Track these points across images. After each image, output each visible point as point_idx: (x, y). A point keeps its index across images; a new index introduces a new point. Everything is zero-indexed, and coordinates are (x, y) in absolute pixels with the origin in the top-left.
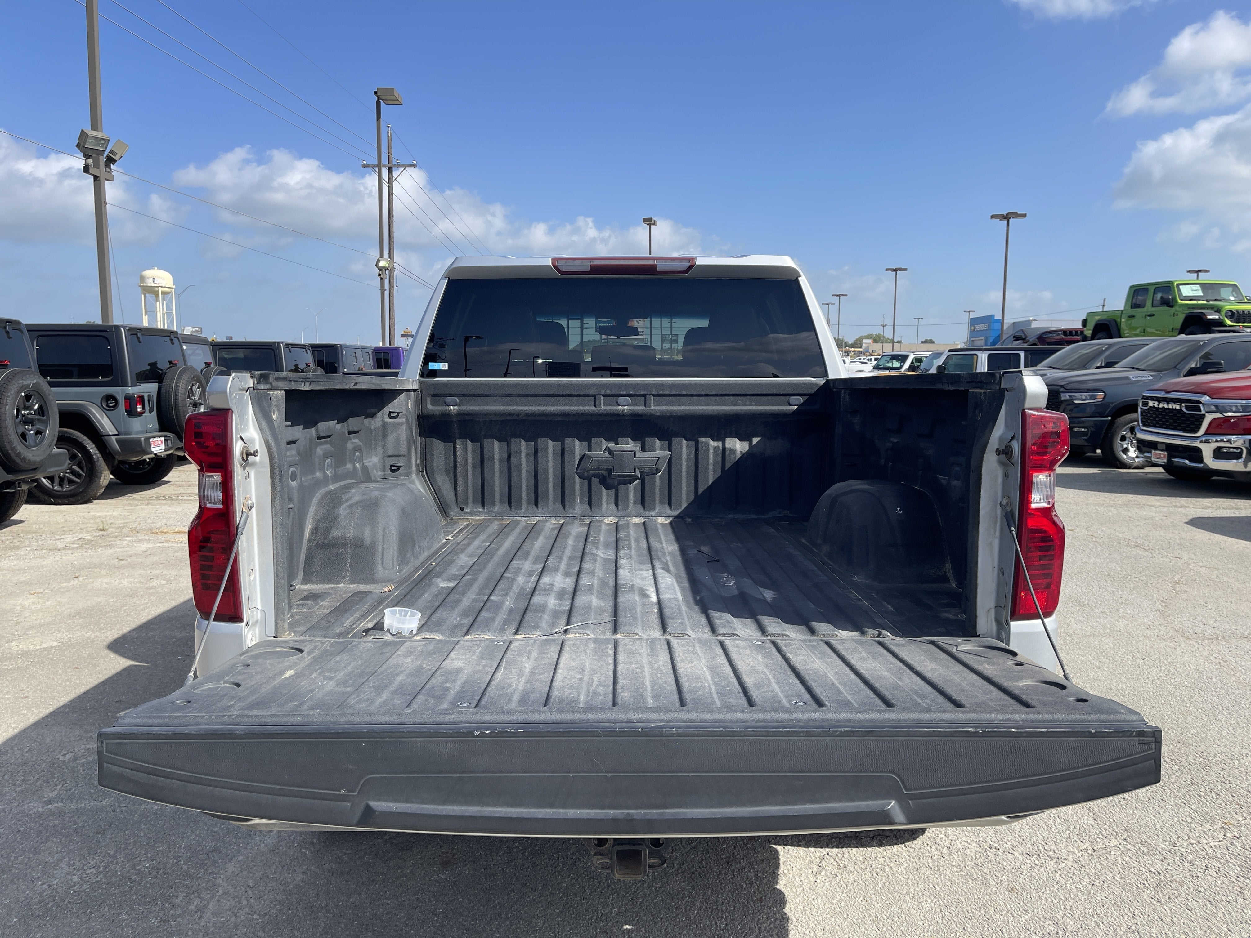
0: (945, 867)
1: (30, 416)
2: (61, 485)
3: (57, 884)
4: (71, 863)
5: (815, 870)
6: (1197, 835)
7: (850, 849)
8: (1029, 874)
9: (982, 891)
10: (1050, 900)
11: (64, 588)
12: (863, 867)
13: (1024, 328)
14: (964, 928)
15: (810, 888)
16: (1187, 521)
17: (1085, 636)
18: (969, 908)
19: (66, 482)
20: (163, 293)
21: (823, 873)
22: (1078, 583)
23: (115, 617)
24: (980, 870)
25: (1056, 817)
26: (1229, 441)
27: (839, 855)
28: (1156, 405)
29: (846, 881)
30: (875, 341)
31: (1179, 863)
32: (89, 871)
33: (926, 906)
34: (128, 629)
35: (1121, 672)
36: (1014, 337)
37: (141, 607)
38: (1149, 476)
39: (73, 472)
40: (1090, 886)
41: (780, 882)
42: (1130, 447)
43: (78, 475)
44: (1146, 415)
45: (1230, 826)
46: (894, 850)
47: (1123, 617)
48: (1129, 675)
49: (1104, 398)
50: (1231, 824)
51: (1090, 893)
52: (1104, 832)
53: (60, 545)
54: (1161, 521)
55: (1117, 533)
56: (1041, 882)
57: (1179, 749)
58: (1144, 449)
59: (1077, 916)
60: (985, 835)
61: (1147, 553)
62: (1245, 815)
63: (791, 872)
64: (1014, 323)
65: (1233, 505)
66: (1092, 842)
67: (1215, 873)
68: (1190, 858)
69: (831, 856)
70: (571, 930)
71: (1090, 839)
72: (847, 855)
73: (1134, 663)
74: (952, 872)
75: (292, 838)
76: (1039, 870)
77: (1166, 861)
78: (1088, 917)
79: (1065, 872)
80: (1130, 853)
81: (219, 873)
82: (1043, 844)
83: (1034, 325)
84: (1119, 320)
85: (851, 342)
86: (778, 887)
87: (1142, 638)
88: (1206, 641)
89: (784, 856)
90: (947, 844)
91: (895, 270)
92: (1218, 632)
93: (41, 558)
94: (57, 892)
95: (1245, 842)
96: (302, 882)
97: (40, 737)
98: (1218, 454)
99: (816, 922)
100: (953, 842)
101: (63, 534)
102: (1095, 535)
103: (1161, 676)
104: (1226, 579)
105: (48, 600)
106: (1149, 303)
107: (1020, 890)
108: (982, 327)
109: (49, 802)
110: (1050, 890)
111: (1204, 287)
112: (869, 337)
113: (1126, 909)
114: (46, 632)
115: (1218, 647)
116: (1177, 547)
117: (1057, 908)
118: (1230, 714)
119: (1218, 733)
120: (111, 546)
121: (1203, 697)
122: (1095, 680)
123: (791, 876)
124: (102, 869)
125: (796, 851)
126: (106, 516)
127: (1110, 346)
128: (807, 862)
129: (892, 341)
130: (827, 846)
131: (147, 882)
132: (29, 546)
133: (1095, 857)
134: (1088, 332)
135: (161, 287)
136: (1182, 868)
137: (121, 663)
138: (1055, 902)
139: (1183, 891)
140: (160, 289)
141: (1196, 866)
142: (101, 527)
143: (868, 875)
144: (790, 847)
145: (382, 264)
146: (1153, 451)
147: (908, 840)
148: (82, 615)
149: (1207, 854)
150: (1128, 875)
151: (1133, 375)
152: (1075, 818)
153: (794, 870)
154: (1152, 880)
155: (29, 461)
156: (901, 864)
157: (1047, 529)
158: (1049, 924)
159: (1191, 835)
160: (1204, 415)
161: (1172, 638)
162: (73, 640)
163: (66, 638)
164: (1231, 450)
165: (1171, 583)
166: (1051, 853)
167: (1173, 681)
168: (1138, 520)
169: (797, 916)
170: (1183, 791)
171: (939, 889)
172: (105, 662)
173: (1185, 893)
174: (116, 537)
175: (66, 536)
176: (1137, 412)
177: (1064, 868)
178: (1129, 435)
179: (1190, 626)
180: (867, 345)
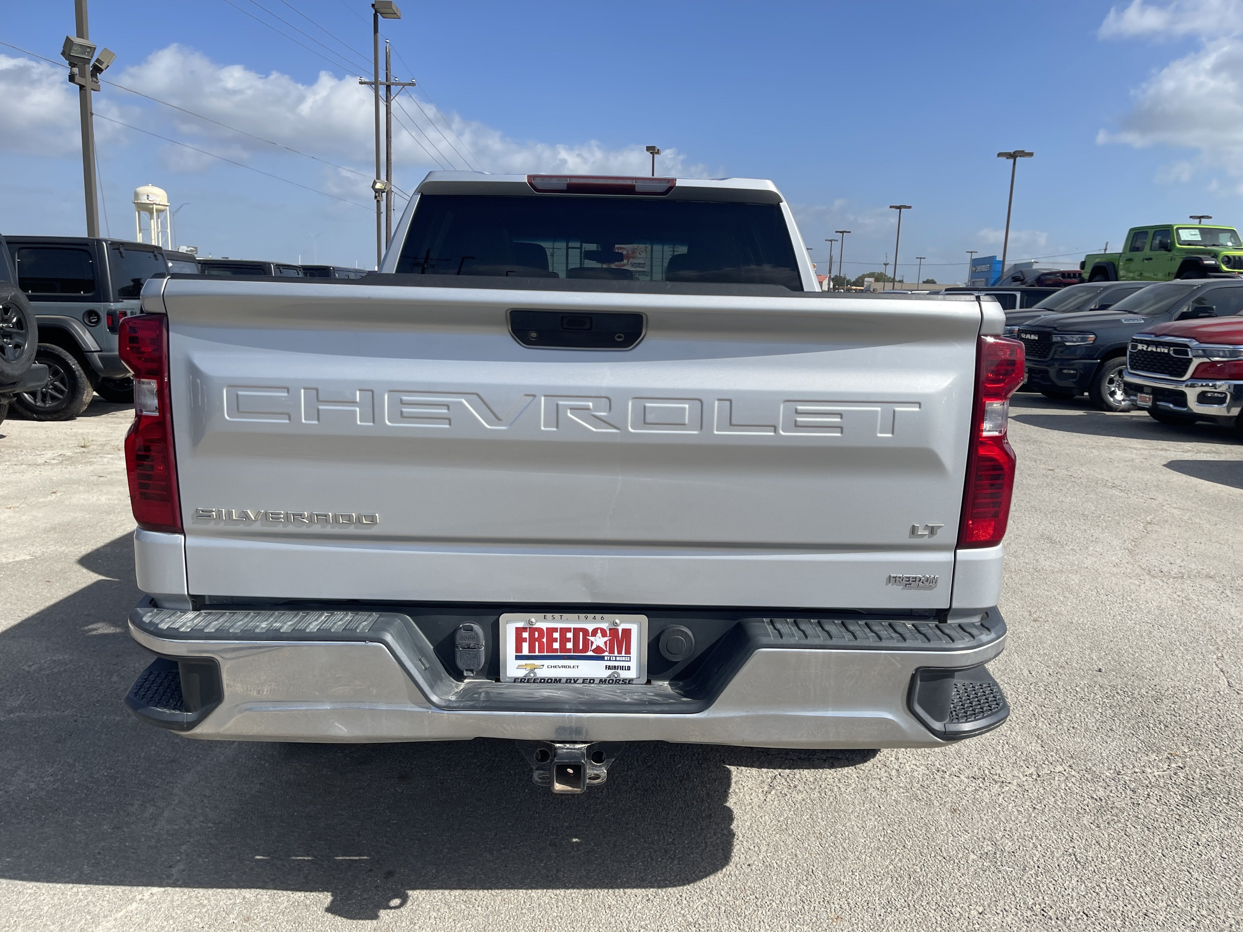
0: (892, 788)
1: (8, 330)
2: (43, 401)
3: (13, 790)
4: (29, 770)
5: (766, 789)
6: (1142, 764)
7: (801, 770)
8: (973, 797)
9: (926, 811)
10: (990, 821)
11: (41, 503)
12: (813, 787)
13: (1023, 270)
14: (904, 846)
15: (759, 806)
16: (1165, 463)
17: (1053, 572)
18: (911, 827)
19: (48, 397)
20: (157, 210)
21: (773, 793)
22: (1051, 521)
23: (91, 532)
24: (925, 792)
25: (1005, 743)
26: (1214, 386)
27: (791, 776)
28: (1145, 349)
29: (794, 800)
30: (877, 280)
31: (1121, 791)
32: (46, 779)
33: (870, 824)
34: (102, 544)
35: (1084, 607)
36: (1013, 278)
37: (118, 524)
38: (1134, 419)
39: (56, 388)
40: (1031, 810)
41: (730, 800)
42: (1117, 390)
43: (61, 392)
44: (1135, 359)
45: (1176, 757)
46: (844, 772)
47: (1091, 555)
48: (1091, 610)
49: (1095, 341)
50: (1177, 755)
51: (1031, 816)
52: (1050, 759)
53: (40, 461)
54: (1140, 463)
55: (1096, 474)
56: (984, 804)
57: (1133, 682)
58: (1130, 392)
59: (1016, 838)
60: (933, 759)
61: (1123, 494)
62: (1191, 746)
63: (742, 790)
64: (1015, 265)
65: (1214, 449)
66: (1037, 768)
67: (1156, 801)
68: (1133, 785)
69: (782, 777)
70: (521, 842)
71: (1036, 765)
72: (798, 776)
73: (1098, 598)
74: (898, 793)
75: (252, 750)
76: (982, 793)
77: (1110, 789)
78: (1027, 839)
79: (1008, 795)
80: (1073, 780)
81: (176, 782)
82: (990, 768)
83: (1035, 267)
84: (1116, 263)
85: (853, 280)
86: (728, 804)
87: (1108, 575)
88: (1171, 580)
89: (736, 776)
90: (896, 767)
91: (899, 208)
92: (1183, 571)
93: (20, 473)
94: (13, 799)
95: (1188, 772)
96: (259, 792)
97: (7, 648)
98: (1203, 398)
99: (761, 838)
100: (903, 765)
101: (44, 450)
102: (1075, 475)
103: (1122, 612)
104: (1197, 520)
105: (24, 515)
106: (1147, 248)
107: (962, 811)
108: (984, 268)
109: (11, 711)
110: (992, 812)
111: (1203, 231)
112: (871, 275)
113: (1065, 833)
114: (20, 546)
115: (1183, 586)
116: (1153, 489)
117: (997, 829)
118: (1187, 650)
119: (1173, 667)
120: (91, 463)
121: (1162, 633)
122: (1058, 614)
123: (742, 794)
124: (59, 776)
125: (748, 771)
126: (88, 433)
127: (1106, 288)
128: (758, 782)
129: (893, 281)
130: (780, 768)
131: (104, 790)
132: (9, 461)
133: (1039, 782)
134: (1086, 276)
135: (156, 204)
136: (1124, 796)
137: (92, 577)
138: (995, 823)
139: (1123, 817)
140: (155, 206)
141: (1138, 794)
142: (82, 445)
143: (817, 795)
144: (743, 768)
145: (378, 186)
146: (1139, 395)
147: (859, 763)
148: (57, 530)
149: (1150, 782)
150: (1071, 801)
151: (1125, 318)
152: (1023, 744)
153: (745, 789)
154: (1093, 806)
155: (8, 375)
156: (849, 785)
157: (998, 458)
158: (988, 845)
159: (1136, 764)
160: (1191, 359)
161: (1138, 576)
162: (46, 554)
163: (39, 552)
164: (1216, 394)
165: (1143, 523)
166: (996, 777)
167: (1133, 617)
168: (1118, 462)
169: (744, 832)
170: (1133, 722)
171: (883, 808)
172: (77, 576)
173: (1125, 819)
174: (97, 454)
175: (46, 452)
176: (1125, 355)
177: (1007, 792)
178: (1117, 378)
179: (1157, 565)
180: (869, 284)
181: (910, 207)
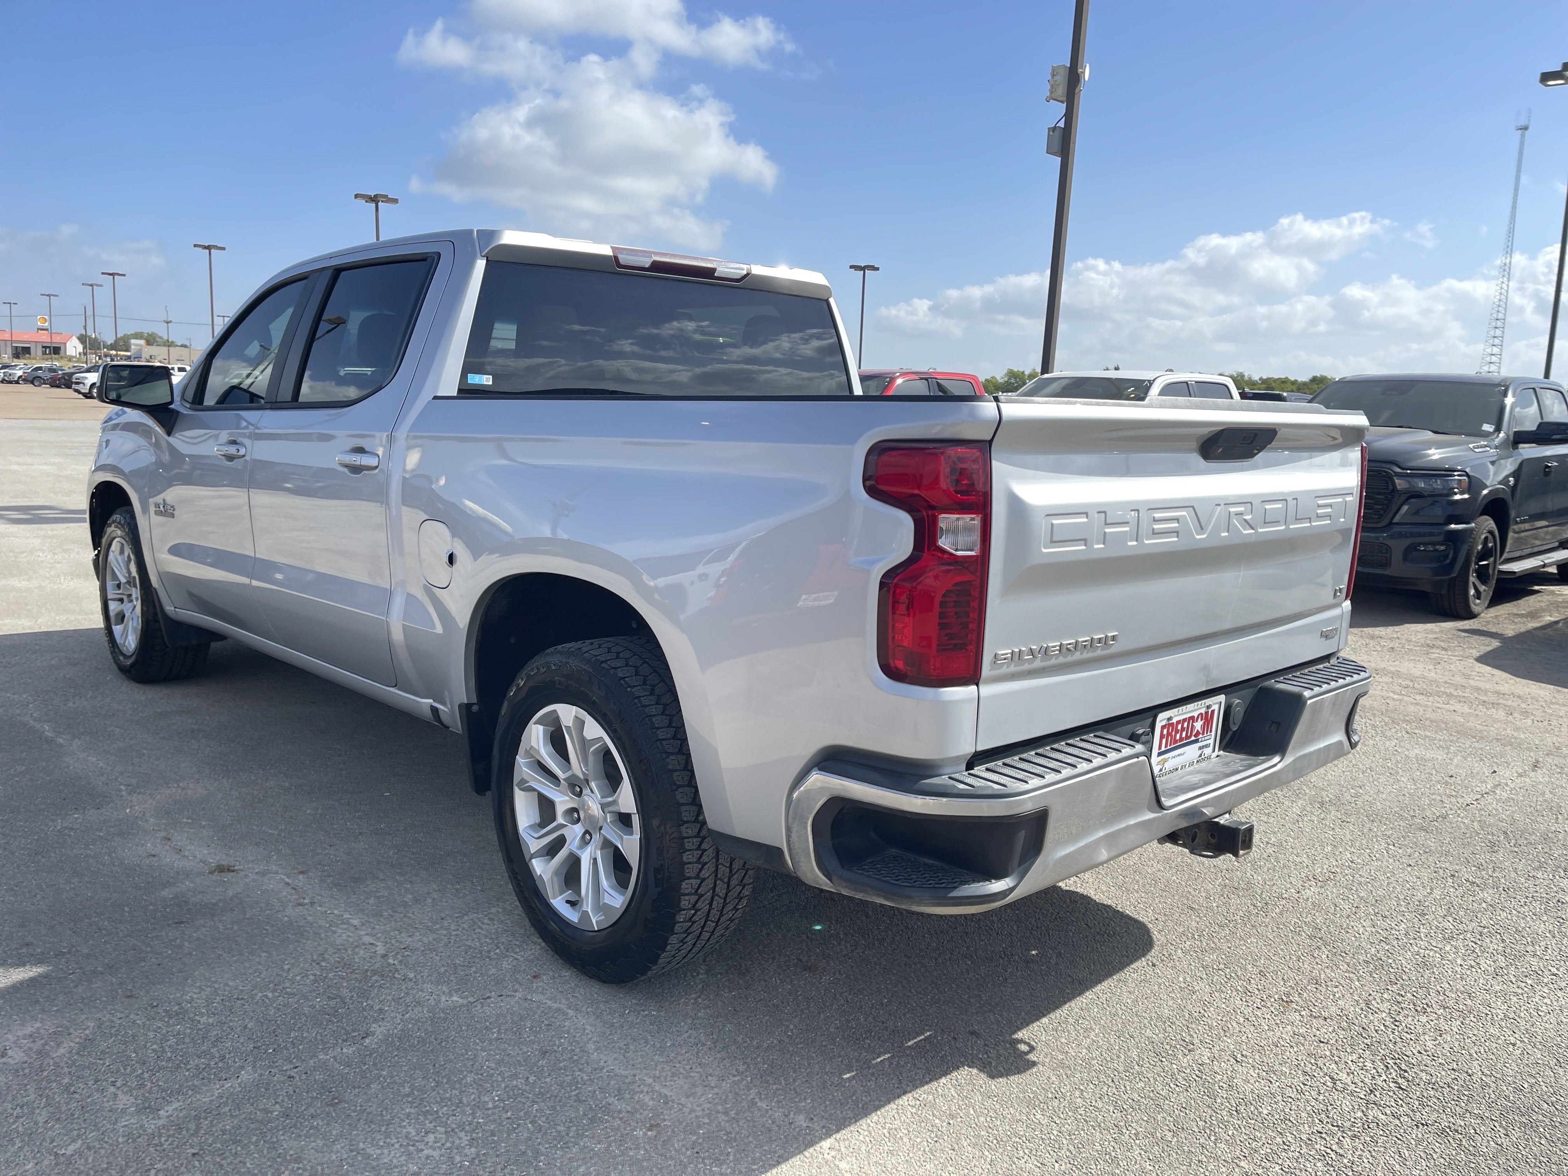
30: (149, 343)
91: (208, 248)
180: (138, 348)
181: (224, 249)
